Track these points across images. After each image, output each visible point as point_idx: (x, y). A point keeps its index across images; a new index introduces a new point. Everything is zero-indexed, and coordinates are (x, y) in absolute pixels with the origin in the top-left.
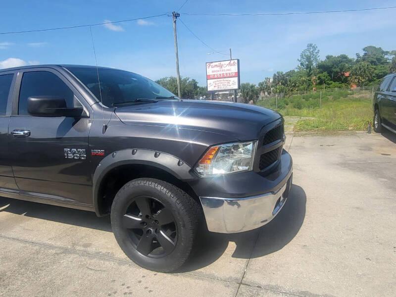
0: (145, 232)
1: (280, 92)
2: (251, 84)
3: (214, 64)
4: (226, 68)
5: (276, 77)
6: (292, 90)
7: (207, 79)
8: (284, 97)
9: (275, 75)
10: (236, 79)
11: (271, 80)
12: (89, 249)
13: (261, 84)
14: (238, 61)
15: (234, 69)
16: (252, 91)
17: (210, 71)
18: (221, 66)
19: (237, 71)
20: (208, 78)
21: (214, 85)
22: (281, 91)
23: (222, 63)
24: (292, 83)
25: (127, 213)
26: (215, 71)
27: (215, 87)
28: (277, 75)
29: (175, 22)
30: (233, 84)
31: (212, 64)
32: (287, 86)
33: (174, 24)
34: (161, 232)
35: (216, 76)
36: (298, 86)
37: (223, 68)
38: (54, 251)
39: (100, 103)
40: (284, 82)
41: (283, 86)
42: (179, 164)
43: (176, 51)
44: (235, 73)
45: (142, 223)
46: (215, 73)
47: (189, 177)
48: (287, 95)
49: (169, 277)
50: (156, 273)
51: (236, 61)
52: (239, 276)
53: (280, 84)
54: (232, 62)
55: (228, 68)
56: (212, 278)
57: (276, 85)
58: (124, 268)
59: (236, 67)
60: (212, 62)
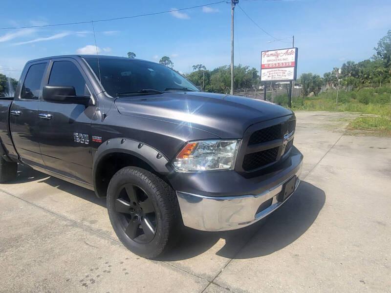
0: (132, 218)
1: (348, 85)
2: (313, 74)
3: (270, 53)
4: (282, 58)
5: (346, 68)
6: (363, 83)
7: (261, 69)
8: (353, 90)
9: (344, 65)
10: (292, 69)
11: (340, 71)
12: (93, 226)
13: (327, 75)
14: (297, 49)
15: (291, 58)
16: (314, 82)
17: (265, 61)
18: (277, 55)
19: (294, 61)
20: (263, 67)
21: (268, 75)
22: (350, 83)
23: (279, 51)
24: (365, 74)
25: (119, 198)
26: (270, 61)
27: (269, 77)
28: (347, 65)
29: (233, 9)
30: (288, 74)
31: (267, 53)
32: (358, 78)
33: (232, 10)
34: (145, 220)
35: (271, 66)
36: (372, 78)
37: (280, 58)
39: (105, 93)
40: (354, 73)
41: (353, 78)
42: (158, 156)
43: (232, 39)
44: (292, 62)
45: (131, 209)
46: (269, 63)
47: (166, 170)
48: (357, 87)
49: (148, 262)
50: (139, 257)
51: (294, 50)
52: (214, 274)
53: (350, 75)
54: (290, 50)
55: (284, 57)
57: (345, 76)
59: (294, 56)
60: (268, 51)
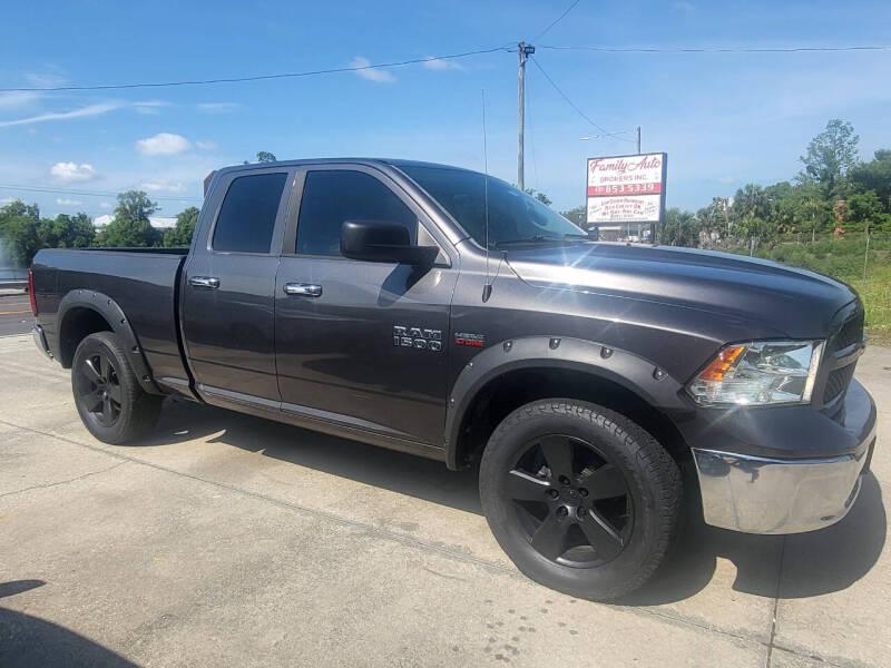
0: (553, 511)
1: (749, 236)
2: (682, 212)
3: (606, 162)
4: (633, 174)
5: (743, 198)
6: (781, 231)
7: (588, 197)
8: (760, 246)
9: (740, 192)
10: (656, 199)
11: (731, 203)
13: (704, 213)
14: (665, 156)
15: (653, 176)
16: (685, 228)
17: (596, 179)
18: (623, 168)
19: (659, 180)
20: (591, 192)
21: (603, 210)
22: (754, 231)
23: (625, 160)
24: (784, 214)
26: (606, 179)
27: (604, 214)
28: (745, 192)
29: (523, 65)
30: (648, 210)
31: (600, 163)
32: (770, 220)
33: (521, 68)
34: (592, 513)
35: (608, 191)
36: (798, 222)
37: (628, 173)
38: (348, 530)
39: (472, 240)
40: (761, 209)
41: (758, 220)
42: (654, 374)
43: (519, 131)
44: (655, 185)
45: (549, 491)
46: (607, 183)
47: (679, 403)
48: (767, 241)
49: (604, 611)
50: (573, 599)
51: (660, 157)
52: (764, 630)
53: (753, 214)
54: (650, 158)
55: (638, 172)
56: (702, 626)
57: (742, 216)
58: (501, 580)
59: (659, 170)
60: (602, 158)
